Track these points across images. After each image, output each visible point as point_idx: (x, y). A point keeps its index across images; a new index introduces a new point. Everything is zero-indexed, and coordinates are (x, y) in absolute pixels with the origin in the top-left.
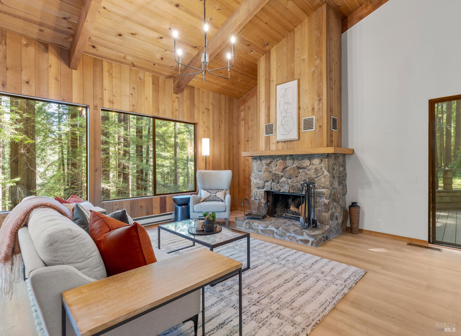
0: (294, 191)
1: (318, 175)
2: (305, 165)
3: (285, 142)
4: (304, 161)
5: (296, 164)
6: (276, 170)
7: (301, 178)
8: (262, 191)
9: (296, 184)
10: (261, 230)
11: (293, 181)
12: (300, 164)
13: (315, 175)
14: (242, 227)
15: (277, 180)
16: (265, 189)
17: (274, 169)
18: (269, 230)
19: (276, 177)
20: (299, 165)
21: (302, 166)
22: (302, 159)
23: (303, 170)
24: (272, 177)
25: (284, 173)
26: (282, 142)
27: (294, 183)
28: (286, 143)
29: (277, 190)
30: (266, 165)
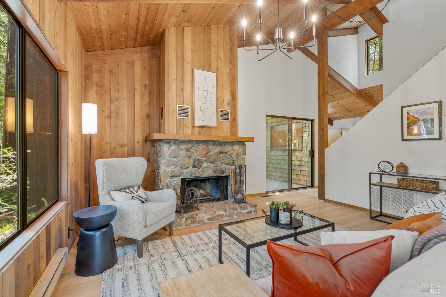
0: (218, 174)
1: (238, 158)
2: (227, 151)
3: (202, 127)
4: (226, 146)
5: (220, 149)
6: (197, 155)
7: (224, 162)
8: (178, 180)
9: (220, 167)
10: (208, 219)
11: (217, 165)
12: (222, 149)
13: (236, 158)
14: (182, 225)
15: (200, 165)
16: (182, 177)
17: (195, 154)
18: (218, 216)
19: (199, 163)
20: (222, 151)
21: (224, 151)
22: (225, 145)
23: (224, 154)
24: (194, 163)
25: (206, 158)
26: (199, 127)
27: (219, 166)
28: (203, 129)
29: (199, 175)
30: (186, 151)
